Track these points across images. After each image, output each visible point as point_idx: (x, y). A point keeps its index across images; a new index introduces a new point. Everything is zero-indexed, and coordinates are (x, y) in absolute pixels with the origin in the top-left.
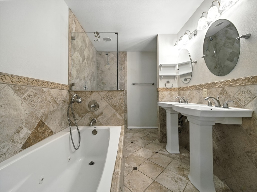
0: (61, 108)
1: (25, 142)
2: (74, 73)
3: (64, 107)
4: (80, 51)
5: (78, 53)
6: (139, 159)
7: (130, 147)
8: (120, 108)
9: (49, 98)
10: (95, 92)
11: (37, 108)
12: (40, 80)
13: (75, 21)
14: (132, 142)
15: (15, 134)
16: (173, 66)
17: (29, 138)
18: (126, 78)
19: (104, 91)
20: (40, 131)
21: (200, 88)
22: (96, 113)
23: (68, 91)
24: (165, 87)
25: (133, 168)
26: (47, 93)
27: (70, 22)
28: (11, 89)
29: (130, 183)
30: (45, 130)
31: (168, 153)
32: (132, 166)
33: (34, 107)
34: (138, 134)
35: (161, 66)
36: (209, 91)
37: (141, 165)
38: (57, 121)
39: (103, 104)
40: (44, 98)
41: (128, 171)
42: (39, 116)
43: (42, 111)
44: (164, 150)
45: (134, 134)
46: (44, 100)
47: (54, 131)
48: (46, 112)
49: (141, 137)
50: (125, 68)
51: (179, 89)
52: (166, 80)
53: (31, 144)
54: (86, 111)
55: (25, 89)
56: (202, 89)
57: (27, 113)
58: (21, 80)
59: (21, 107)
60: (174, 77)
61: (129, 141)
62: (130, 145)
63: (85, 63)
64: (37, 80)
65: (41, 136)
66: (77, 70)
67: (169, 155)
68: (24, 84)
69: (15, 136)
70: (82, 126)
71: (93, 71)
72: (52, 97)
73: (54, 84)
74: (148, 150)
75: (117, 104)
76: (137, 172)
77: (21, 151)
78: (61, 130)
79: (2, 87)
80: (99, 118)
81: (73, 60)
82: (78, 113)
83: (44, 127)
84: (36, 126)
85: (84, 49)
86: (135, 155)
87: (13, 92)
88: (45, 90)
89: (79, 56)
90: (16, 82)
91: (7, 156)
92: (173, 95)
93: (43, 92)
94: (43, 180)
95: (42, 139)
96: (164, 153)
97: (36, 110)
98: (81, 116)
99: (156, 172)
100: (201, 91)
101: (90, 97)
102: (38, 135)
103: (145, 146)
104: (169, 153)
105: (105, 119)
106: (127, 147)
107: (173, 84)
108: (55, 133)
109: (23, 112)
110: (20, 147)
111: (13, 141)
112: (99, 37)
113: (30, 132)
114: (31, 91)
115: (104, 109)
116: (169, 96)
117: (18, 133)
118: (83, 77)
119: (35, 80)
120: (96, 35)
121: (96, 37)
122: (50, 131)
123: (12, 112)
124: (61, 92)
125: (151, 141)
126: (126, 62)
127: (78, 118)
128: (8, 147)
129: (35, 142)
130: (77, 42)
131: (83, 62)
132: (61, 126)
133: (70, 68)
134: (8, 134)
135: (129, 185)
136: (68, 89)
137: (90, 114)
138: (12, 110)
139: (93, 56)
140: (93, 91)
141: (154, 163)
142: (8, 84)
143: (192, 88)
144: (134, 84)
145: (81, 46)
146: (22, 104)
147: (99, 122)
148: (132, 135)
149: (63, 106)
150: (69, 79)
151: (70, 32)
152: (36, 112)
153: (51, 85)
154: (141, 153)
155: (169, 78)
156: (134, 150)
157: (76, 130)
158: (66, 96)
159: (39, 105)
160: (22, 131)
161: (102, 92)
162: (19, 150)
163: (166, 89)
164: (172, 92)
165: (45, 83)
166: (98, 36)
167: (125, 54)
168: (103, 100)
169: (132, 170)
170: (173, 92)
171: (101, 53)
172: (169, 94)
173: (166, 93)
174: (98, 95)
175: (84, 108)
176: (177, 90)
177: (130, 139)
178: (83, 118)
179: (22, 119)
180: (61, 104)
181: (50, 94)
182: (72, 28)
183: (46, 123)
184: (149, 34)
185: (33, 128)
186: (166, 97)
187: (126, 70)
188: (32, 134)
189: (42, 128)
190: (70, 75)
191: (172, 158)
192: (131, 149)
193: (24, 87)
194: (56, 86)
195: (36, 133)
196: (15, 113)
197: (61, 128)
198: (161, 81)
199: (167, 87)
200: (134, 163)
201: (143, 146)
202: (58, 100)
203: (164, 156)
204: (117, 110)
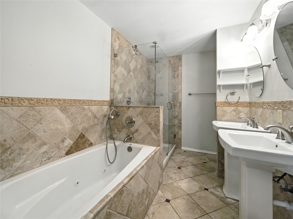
0: (102, 122)
1: (68, 150)
2: (117, 88)
3: (105, 121)
4: (124, 65)
5: (122, 68)
6: (178, 191)
7: (175, 173)
8: (156, 126)
9: (90, 114)
10: (132, 107)
11: (79, 123)
12: (81, 100)
13: (118, 38)
14: (179, 168)
15: (60, 143)
16: (241, 71)
17: (71, 147)
18: (180, 87)
19: (140, 107)
20: (81, 142)
21: (274, 107)
22: (132, 129)
23: (109, 106)
24: (226, 101)
25: (165, 199)
26: (87, 110)
27: (113, 41)
28: (58, 109)
29: (154, 215)
30: (85, 141)
31: (223, 195)
32: (166, 196)
33: (76, 122)
34: (191, 159)
35: (219, 72)
36: (285, 113)
37: (176, 199)
38: (97, 134)
39: (139, 121)
40: (84, 114)
41: (159, 201)
42: (80, 129)
43: (83, 125)
44: (219, 190)
45: (186, 158)
46: (85, 116)
47: (93, 143)
48: (86, 126)
49: (194, 163)
50: (179, 75)
51: (250, 104)
52: (229, 91)
53: (73, 152)
54: (123, 127)
55: (68, 109)
56: (277, 109)
57: (70, 127)
58: (66, 102)
59: (65, 123)
60: (242, 86)
61: (176, 166)
62: (175, 171)
63: (131, 76)
64: (79, 100)
65: (81, 146)
66: (121, 85)
67: (224, 198)
68: (68, 105)
69: (60, 144)
70: (120, 141)
71: (142, 82)
72: (92, 113)
73: (95, 101)
74: (196, 183)
75: (153, 122)
76: (168, 205)
77: (64, 156)
78: (101, 143)
79: (53, 109)
80: (135, 135)
81: (116, 76)
82: (117, 128)
83: (84, 139)
84: (77, 137)
85: (130, 62)
86: (175, 184)
87: (60, 111)
88: (86, 107)
89: (123, 69)
90: (62, 104)
91: (54, 159)
92: (240, 113)
93: (84, 110)
94: (78, 184)
95: (82, 149)
96: (217, 193)
97: (78, 124)
98: (119, 131)
99: (192, 213)
100: (275, 111)
101: (127, 113)
102: (78, 145)
103: (194, 177)
104: (225, 195)
105: (141, 137)
106: (170, 172)
107: (239, 97)
108: (95, 145)
109: (67, 126)
110: (64, 154)
111: (59, 148)
112: (137, 51)
113: (72, 143)
114: (73, 110)
115: (140, 126)
116: (234, 113)
117: (63, 142)
118: (128, 90)
119: (77, 100)
120: (134, 49)
121: (134, 50)
122: (90, 143)
123: (59, 127)
124: (102, 108)
125: (205, 172)
126: (180, 68)
127: (116, 132)
128: (55, 152)
129: (76, 150)
130: (121, 57)
131: (128, 75)
132: (101, 139)
133: (111, 84)
134: (56, 143)
135: (153, 216)
136: (109, 105)
137: (127, 130)
138: (59, 125)
139: (142, 65)
140: (130, 107)
141: (195, 202)
142: (57, 106)
143: (265, 106)
144: (190, 94)
145: (126, 60)
146: (67, 121)
147: (135, 139)
148: (184, 159)
149: (103, 120)
150: (111, 94)
151: (113, 49)
152: (78, 126)
153: (91, 102)
154: (184, 185)
155: (233, 88)
156: (177, 179)
157: (113, 144)
158: (107, 111)
159: (80, 120)
160: (66, 141)
161: (137, 108)
162: (63, 155)
163: (229, 104)
164: (238, 107)
165: (86, 102)
166: (136, 49)
167: (179, 58)
168: (139, 116)
169: (163, 201)
170: (240, 108)
171: (152, 61)
172: (234, 110)
173: (229, 109)
174: (134, 111)
175: (122, 123)
176: (249, 105)
177: (179, 163)
178: (121, 133)
179: (66, 132)
180: (102, 119)
181: (90, 111)
182: (115, 45)
183: (86, 136)
184: (206, 30)
185: (75, 139)
186: (228, 115)
187: (181, 78)
188: (73, 144)
189: (82, 140)
190: (112, 90)
191: (225, 204)
192: (173, 176)
193: (68, 107)
194: (96, 103)
195: (77, 143)
196: (61, 127)
197: (101, 141)
198: (220, 92)
199: (229, 100)
200: (170, 193)
201: (192, 175)
202: (98, 115)
203: (214, 198)
204: (152, 129)
